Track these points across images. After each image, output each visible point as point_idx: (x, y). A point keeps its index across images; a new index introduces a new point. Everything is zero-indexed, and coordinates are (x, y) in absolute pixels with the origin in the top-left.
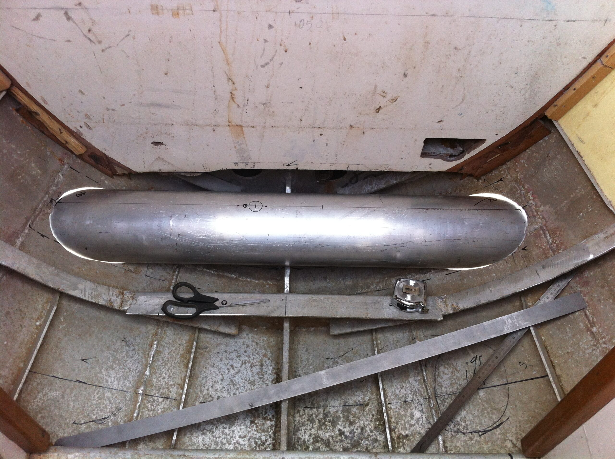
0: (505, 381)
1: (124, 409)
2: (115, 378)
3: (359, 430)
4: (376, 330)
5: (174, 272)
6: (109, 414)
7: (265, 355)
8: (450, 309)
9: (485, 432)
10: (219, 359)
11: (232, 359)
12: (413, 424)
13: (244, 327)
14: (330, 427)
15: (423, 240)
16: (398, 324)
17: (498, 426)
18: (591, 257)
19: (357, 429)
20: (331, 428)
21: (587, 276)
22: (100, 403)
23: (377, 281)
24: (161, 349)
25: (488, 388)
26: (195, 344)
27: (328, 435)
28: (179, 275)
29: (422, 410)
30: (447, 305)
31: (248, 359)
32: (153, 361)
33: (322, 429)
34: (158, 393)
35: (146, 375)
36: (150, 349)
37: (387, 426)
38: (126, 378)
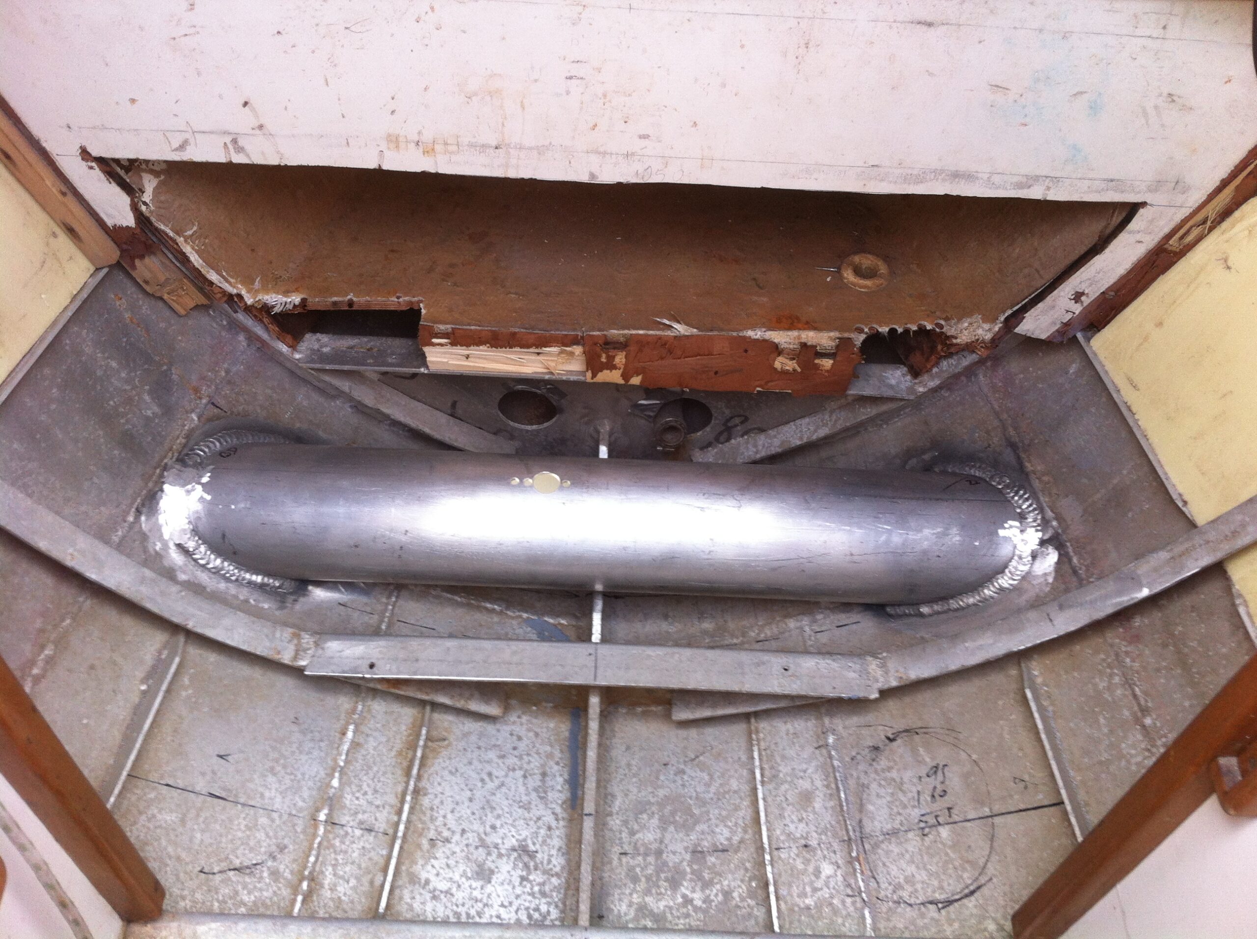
0: (986, 811)
1: (291, 847)
2: (276, 790)
3: (720, 898)
4: (756, 714)
5: (389, 597)
6: (264, 857)
7: (550, 756)
8: (891, 679)
9: (949, 903)
10: (465, 761)
11: (489, 762)
12: (819, 886)
13: (513, 702)
14: (666, 890)
15: (848, 553)
16: (798, 703)
17: (972, 893)
18: (1145, 592)
19: (716, 895)
20: (669, 893)
21: (1139, 626)
22: (248, 837)
23: (760, 623)
24: (361, 740)
25: (955, 823)
26: (424, 731)
27: (662, 904)
28: (398, 604)
29: (837, 862)
30: (887, 673)
31: (518, 763)
32: (347, 762)
33: (651, 894)
34: (353, 820)
35: (332, 787)
36: (341, 739)
37: (772, 889)
38: (297, 790)
